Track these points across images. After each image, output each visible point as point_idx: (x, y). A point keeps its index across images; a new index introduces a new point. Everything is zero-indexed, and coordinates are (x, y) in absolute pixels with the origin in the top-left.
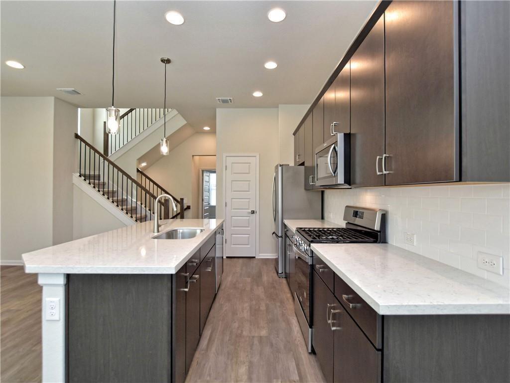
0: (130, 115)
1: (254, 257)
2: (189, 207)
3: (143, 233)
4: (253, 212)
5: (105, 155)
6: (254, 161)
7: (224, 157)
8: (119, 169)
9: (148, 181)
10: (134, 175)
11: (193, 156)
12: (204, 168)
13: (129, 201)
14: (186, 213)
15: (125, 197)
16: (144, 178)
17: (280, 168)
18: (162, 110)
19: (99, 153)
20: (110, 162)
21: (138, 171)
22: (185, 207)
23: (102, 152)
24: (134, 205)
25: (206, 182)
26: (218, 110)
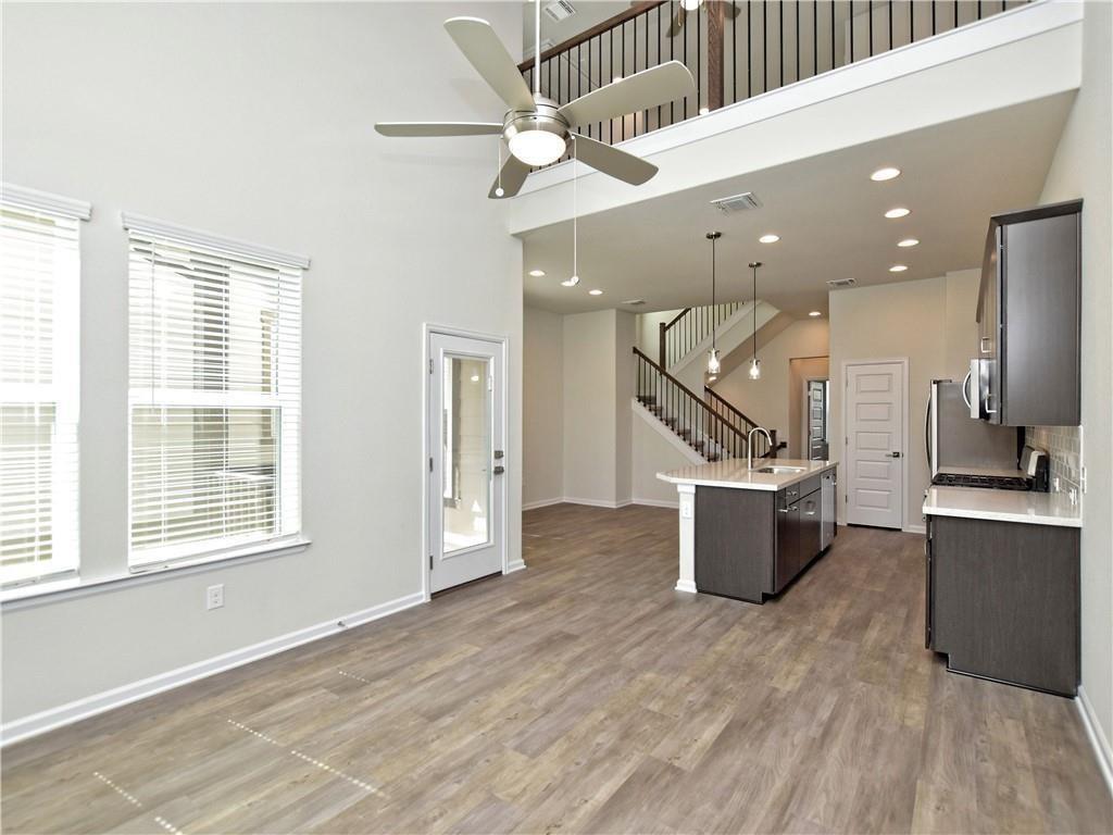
0: (683, 319)
1: (900, 530)
2: (784, 445)
3: (731, 468)
4: (897, 455)
5: (662, 368)
6: (899, 371)
7: (843, 364)
8: (680, 386)
9: (720, 403)
10: (701, 395)
11: (791, 360)
12: (810, 378)
13: (693, 432)
14: (779, 453)
15: (688, 427)
16: (714, 399)
17: (935, 387)
18: (711, 308)
19: (654, 365)
20: (669, 377)
21: (706, 389)
22: (778, 444)
23: (658, 364)
24: (700, 439)
25: (816, 400)
26: (831, 293)
